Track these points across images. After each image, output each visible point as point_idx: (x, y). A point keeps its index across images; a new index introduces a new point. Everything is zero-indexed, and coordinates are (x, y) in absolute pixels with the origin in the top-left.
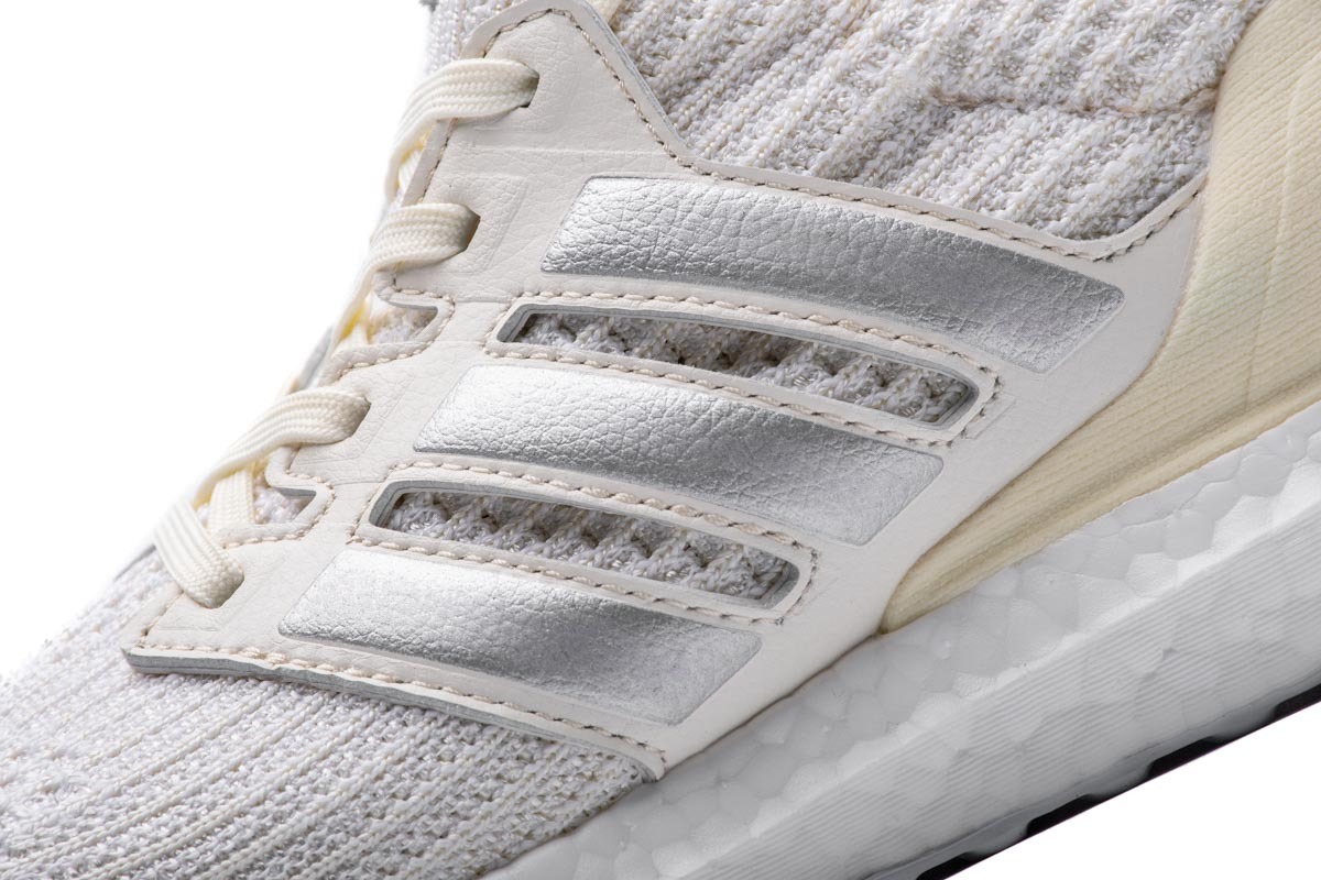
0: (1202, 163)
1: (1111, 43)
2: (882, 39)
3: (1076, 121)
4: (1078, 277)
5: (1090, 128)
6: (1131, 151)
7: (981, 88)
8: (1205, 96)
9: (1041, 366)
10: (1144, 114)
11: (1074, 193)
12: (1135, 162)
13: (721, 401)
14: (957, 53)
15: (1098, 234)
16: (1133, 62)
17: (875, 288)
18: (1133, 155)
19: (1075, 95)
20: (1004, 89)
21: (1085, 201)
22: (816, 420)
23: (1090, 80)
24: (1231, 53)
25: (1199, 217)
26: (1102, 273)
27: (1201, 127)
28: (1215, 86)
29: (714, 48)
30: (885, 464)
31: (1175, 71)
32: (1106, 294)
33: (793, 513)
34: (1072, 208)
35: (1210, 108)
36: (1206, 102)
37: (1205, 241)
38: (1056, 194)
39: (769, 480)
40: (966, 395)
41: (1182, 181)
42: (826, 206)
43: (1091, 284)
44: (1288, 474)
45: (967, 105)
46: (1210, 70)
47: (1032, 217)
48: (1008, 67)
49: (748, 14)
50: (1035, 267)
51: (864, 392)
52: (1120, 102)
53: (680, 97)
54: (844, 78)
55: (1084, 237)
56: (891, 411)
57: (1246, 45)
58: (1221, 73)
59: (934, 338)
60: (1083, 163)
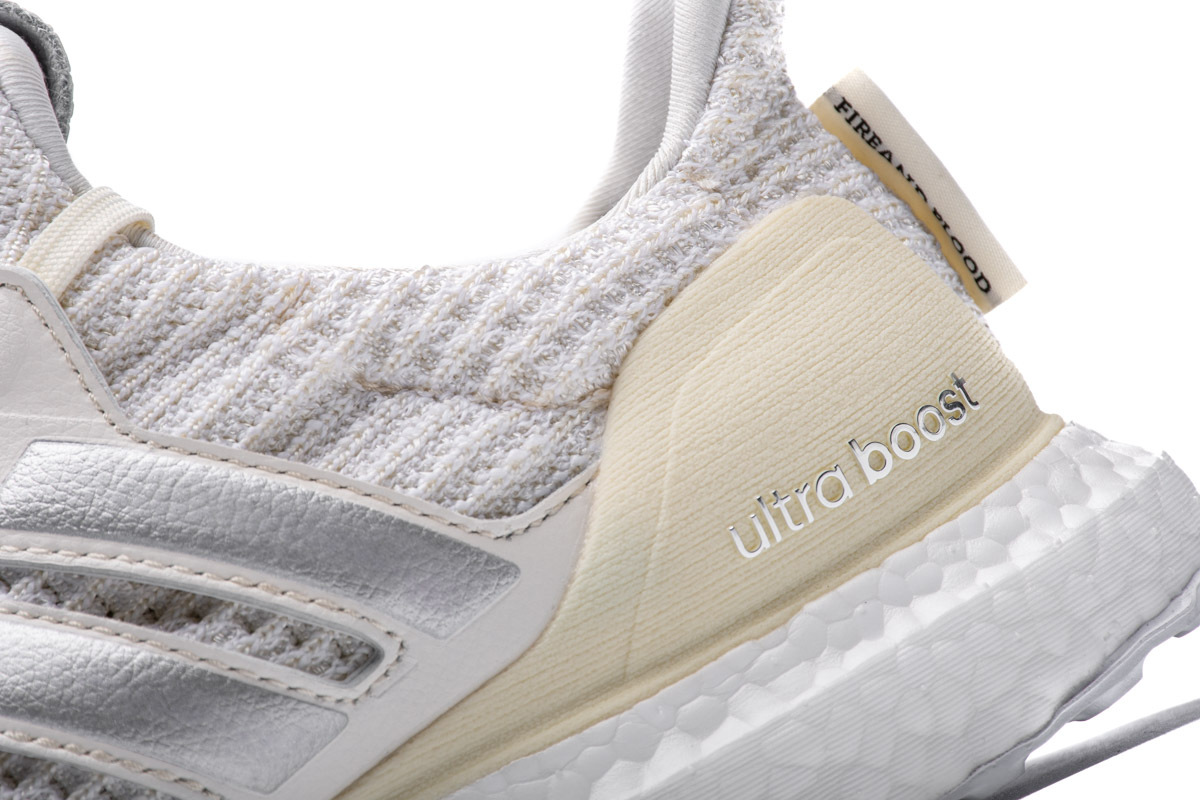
0: (595, 455)
1: (518, 343)
2: (312, 327)
3: (484, 411)
4: (480, 553)
5: (497, 418)
6: (532, 440)
7: (401, 376)
8: (600, 395)
9: (442, 632)
10: (546, 408)
11: (480, 476)
12: (535, 451)
13: (143, 653)
14: (380, 345)
15: (500, 514)
16: (537, 361)
17: (295, 554)
18: (534, 445)
19: (485, 388)
20: (421, 378)
21: (489, 484)
22: (232, 675)
23: (498, 375)
24: (624, 359)
25: (590, 503)
26: (503, 551)
27: (596, 423)
28: (610, 387)
29: (157, 327)
30: (294, 718)
31: (574, 372)
32: (505, 569)
33: (205, 762)
34: (477, 490)
35: (604, 406)
36: (600, 401)
37: (595, 526)
38: (464, 477)
39: (184, 730)
40: (373, 656)
41: (577, 471)
42: (251, 478)
43: (491, 559)
44: (658, 741)
45: (388, 391)
46: (605, 372)
47: (441, 496)
48: (426, 359)
49: (190, 298)
50: (439, 542)
51: (279, 650)
52: (524, 396)
53: (123, 370)
54: (276, 360)
55: (488, 516)
56: (303, 669)
57: (637, 352)
58: (615, 376)
59: (347, 603)
60: (489, 449)
